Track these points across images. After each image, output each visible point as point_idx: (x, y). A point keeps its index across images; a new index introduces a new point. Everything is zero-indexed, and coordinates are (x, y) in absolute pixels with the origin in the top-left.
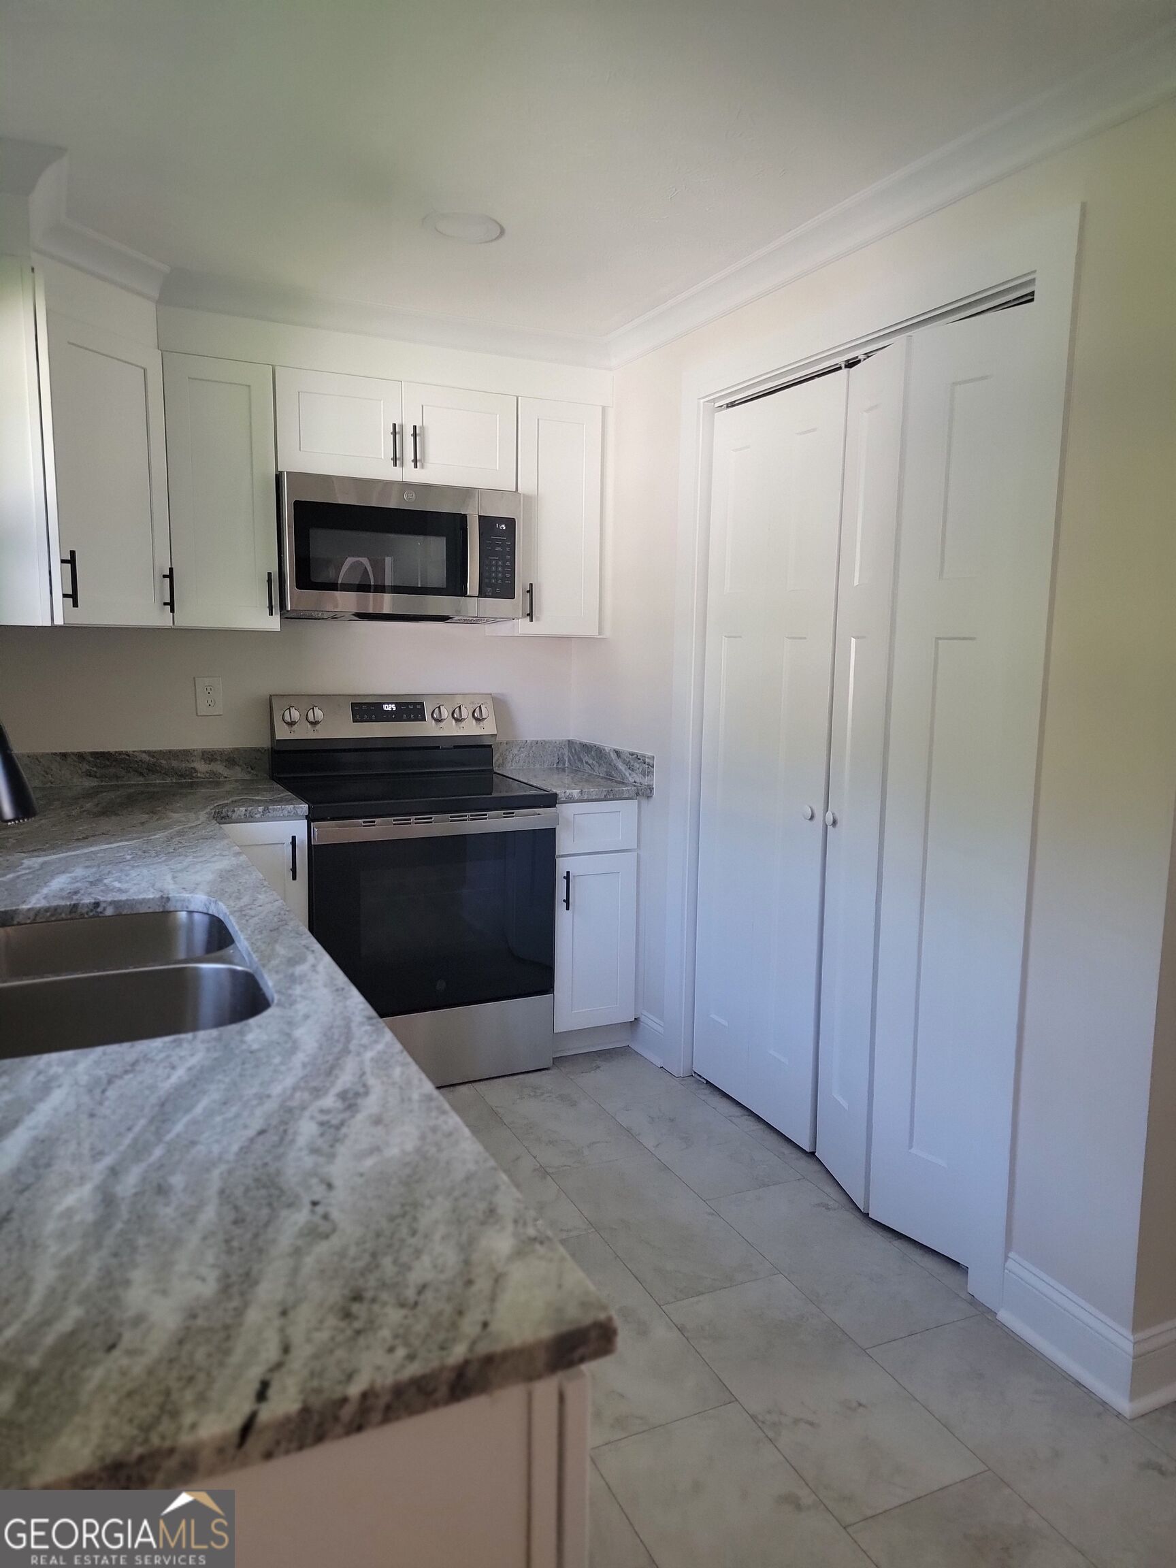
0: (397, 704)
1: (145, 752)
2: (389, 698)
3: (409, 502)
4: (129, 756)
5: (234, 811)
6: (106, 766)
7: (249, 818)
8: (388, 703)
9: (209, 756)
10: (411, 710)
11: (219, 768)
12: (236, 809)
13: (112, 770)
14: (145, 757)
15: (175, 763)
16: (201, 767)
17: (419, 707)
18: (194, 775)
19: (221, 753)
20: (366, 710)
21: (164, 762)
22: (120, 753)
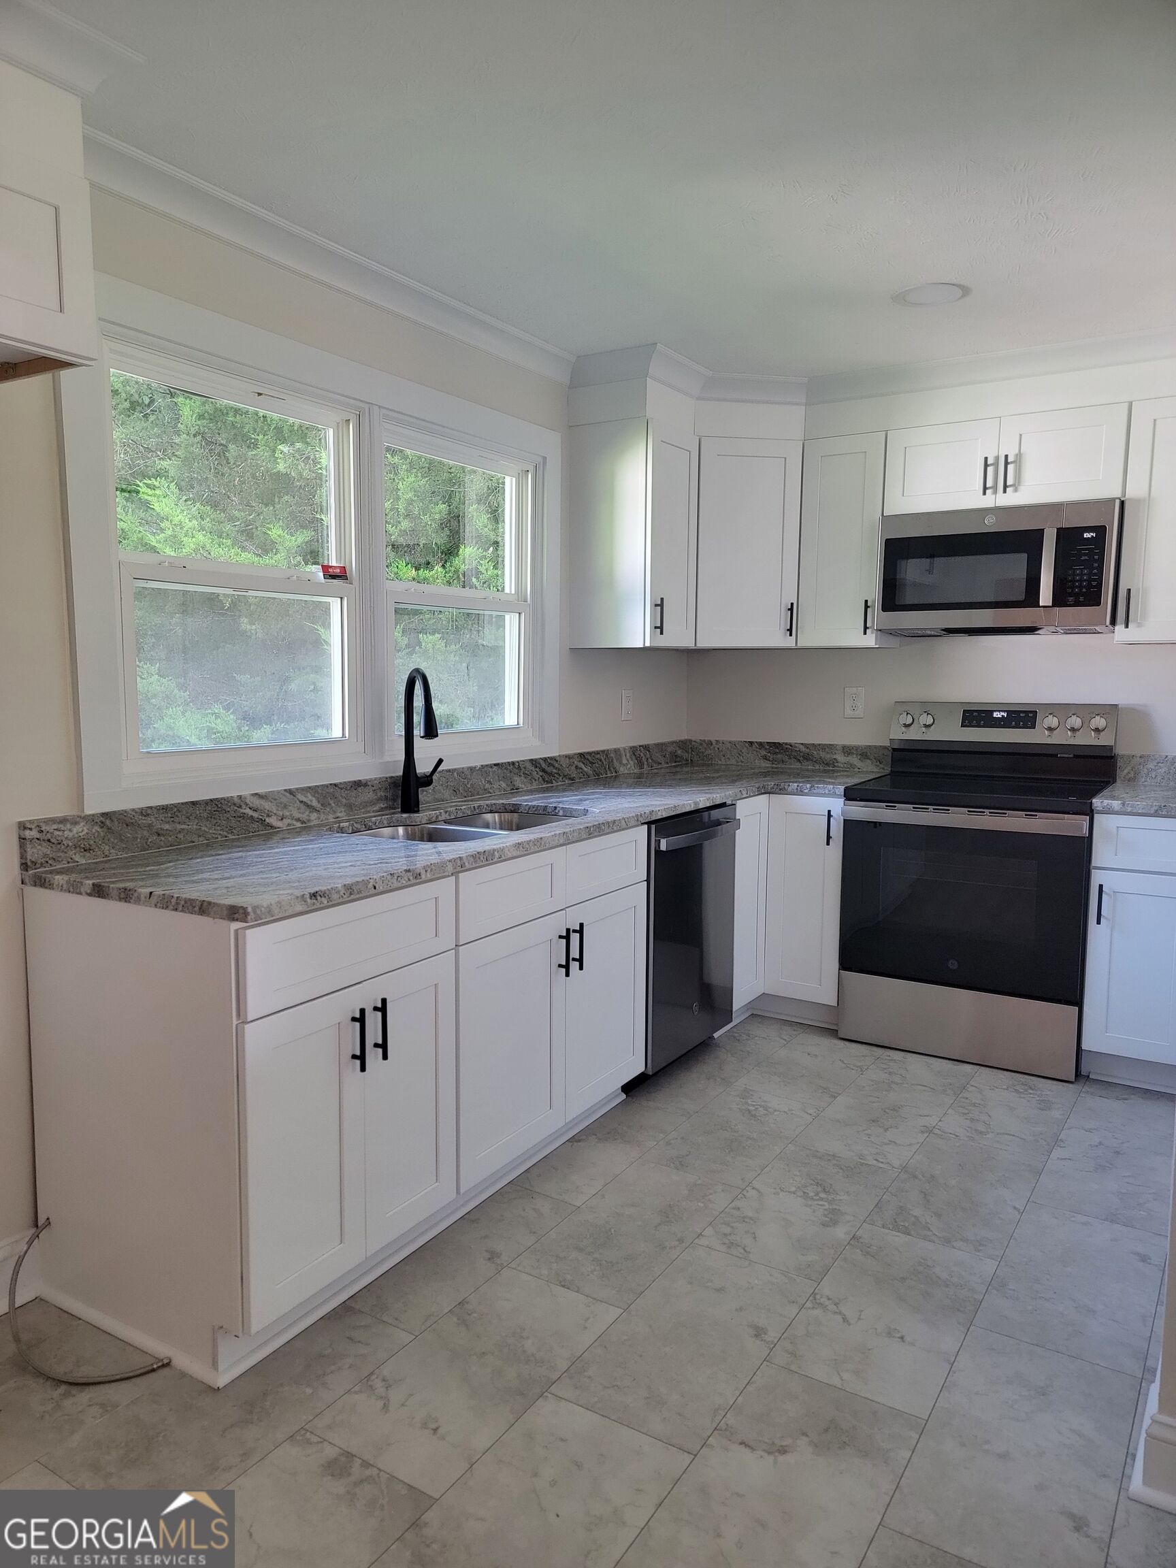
0: (1007, 711)
1: (802, 744)
2: (1000, 706)
3: (990, 525)
4: (791, 746)
5: (789, 785)
6: (776, 753)
7: (800, 793)
8: (999, 711)
9: (847, 750)
10: (1023, 717)
11: (855, 760)
12: (791, 784)
13: (779, 756)
14: (803, 748)
15: (823, 754)
16: (840, 758)
17: (1031, 715)
18: (836, 764)
19: (857, 748)
20: (976, 716)
21: (815, 752)
22: (786, 744)
